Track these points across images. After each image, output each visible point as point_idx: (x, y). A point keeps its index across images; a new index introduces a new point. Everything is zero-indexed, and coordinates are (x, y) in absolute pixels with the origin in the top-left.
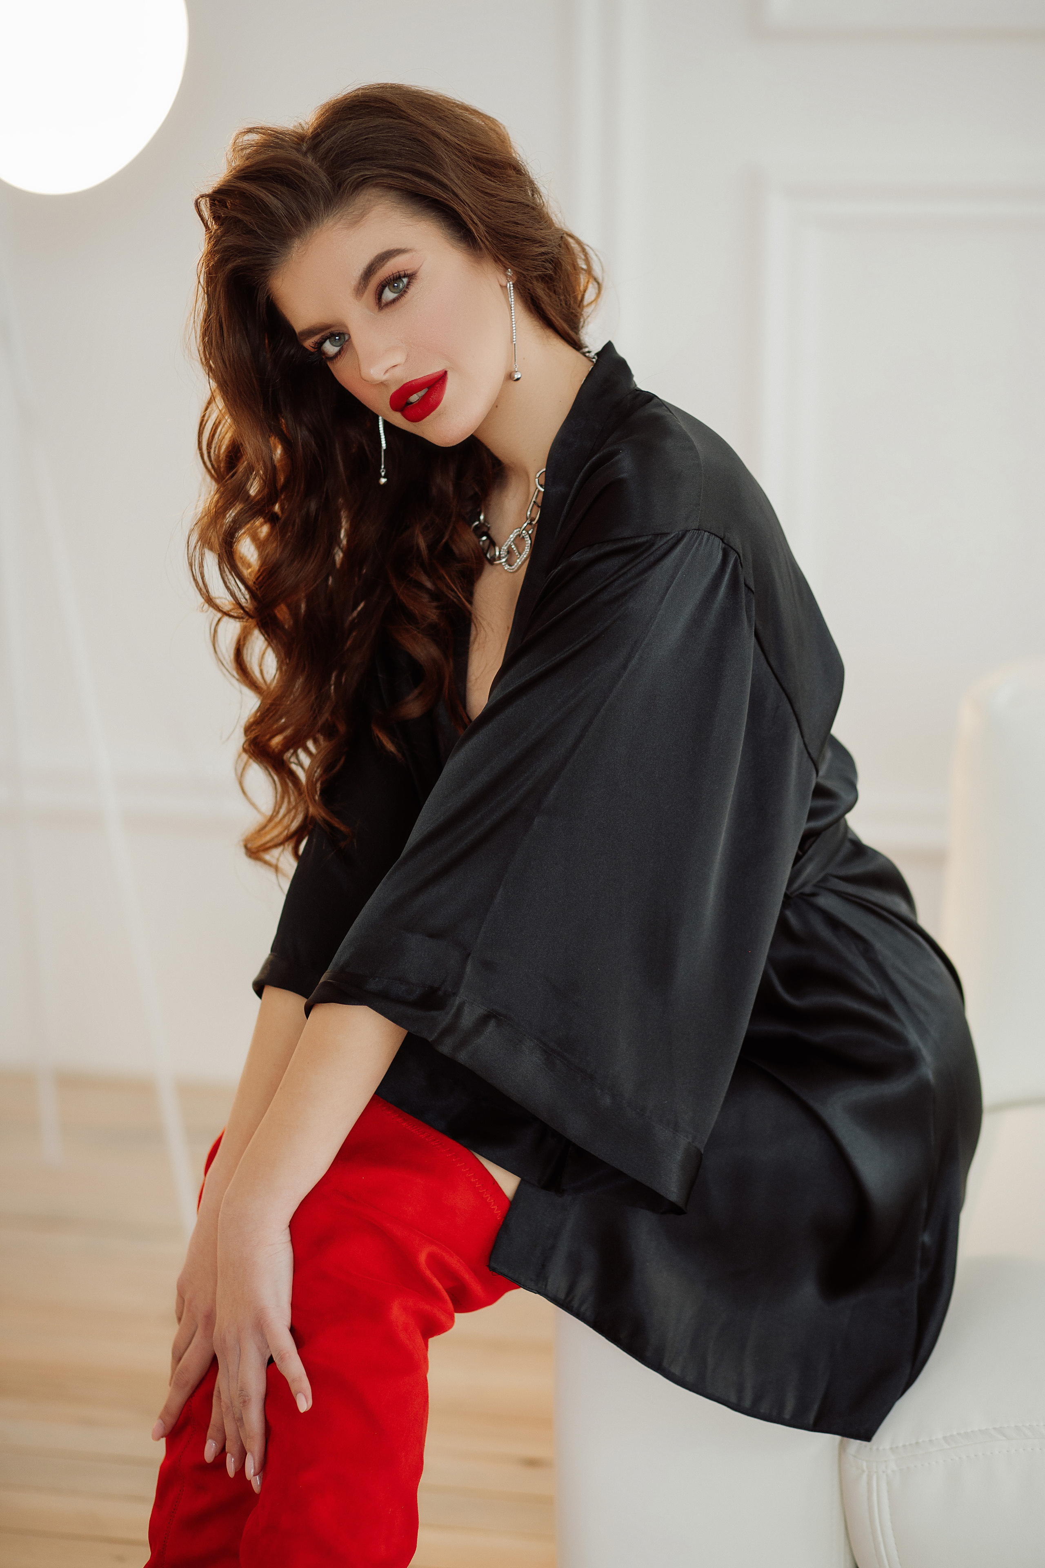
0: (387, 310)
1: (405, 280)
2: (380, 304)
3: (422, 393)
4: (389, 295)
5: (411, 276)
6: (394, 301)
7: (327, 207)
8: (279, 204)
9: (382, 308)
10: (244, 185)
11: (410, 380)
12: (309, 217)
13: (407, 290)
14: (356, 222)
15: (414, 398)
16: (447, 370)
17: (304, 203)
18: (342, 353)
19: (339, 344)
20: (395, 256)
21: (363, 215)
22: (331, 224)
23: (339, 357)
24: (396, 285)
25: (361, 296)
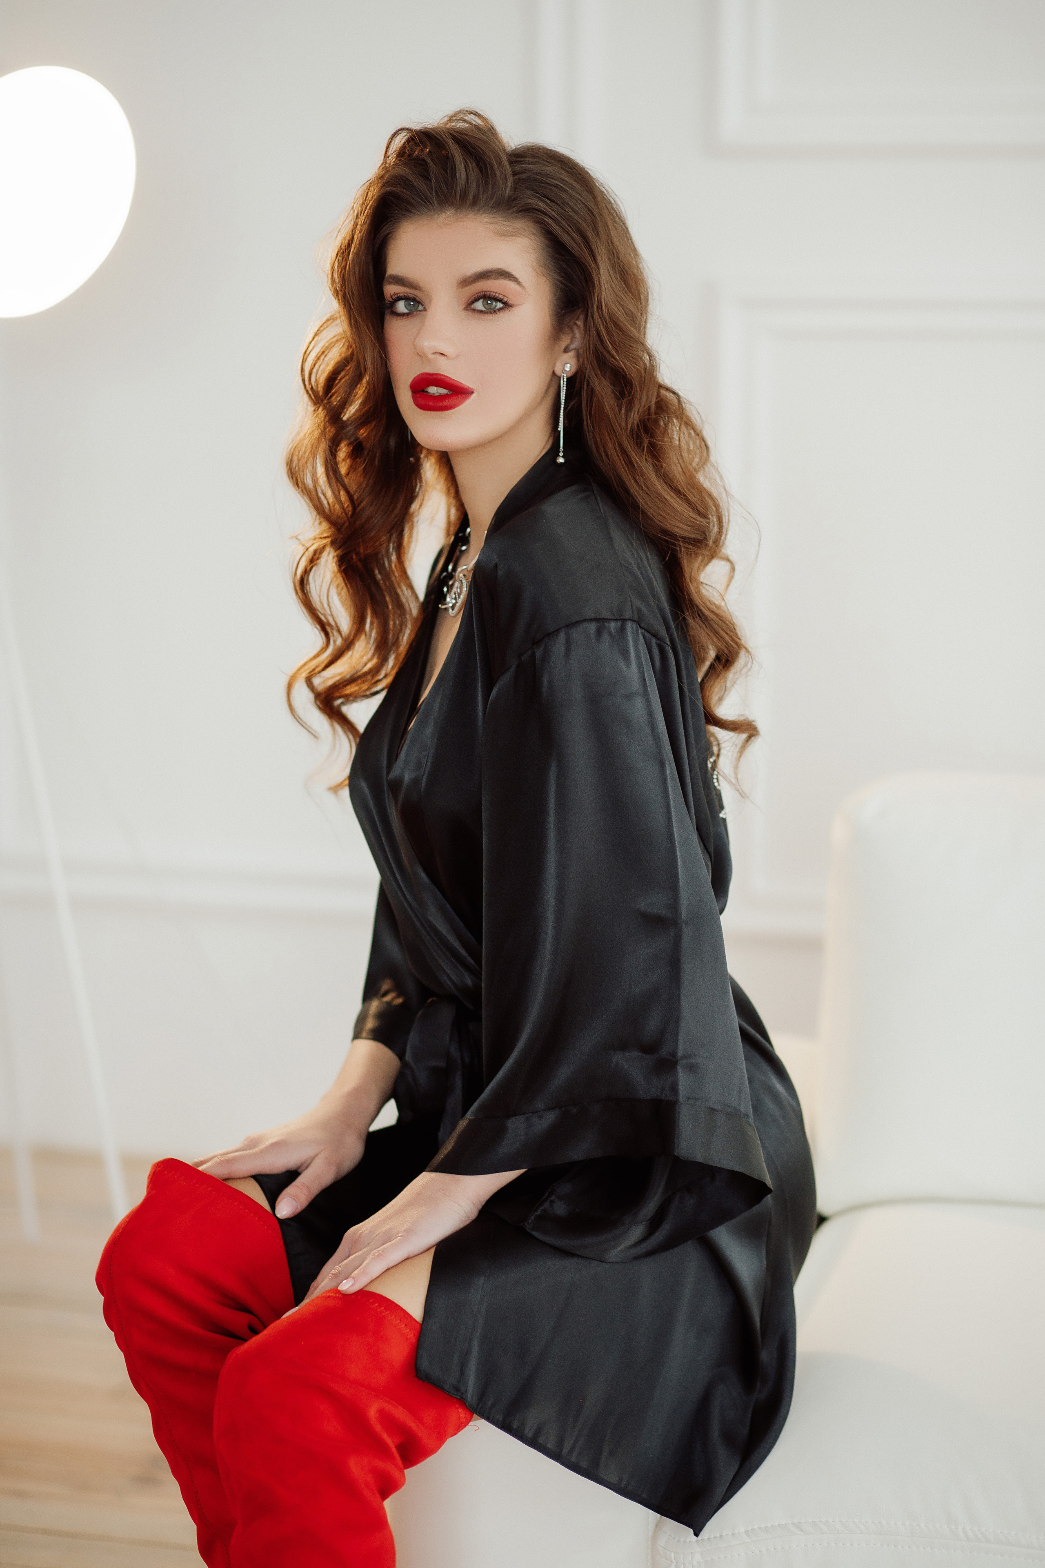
0: (470, 313)
1: (500, 305)
2: (469, 306)
3: (443, 391)
4: (479, 305)
5: (507, 305)
6: (481, 312)
7: (493, 207)
8: (464, 176)
9: (467, 310)
10: (451, 143)
11: (446, 375)
12: (475, 202)
13: (497, 312)
14: (505, 235)
15: (433, 390)
16: (475, 392)
17: (481, 190)
18: (410, 316)
19: (409, 308)
20: (510, 280)
21: (512, 235)
22: (486, 220)
23: (404, 317)
24: (489, 302)
25: (463, 287)
